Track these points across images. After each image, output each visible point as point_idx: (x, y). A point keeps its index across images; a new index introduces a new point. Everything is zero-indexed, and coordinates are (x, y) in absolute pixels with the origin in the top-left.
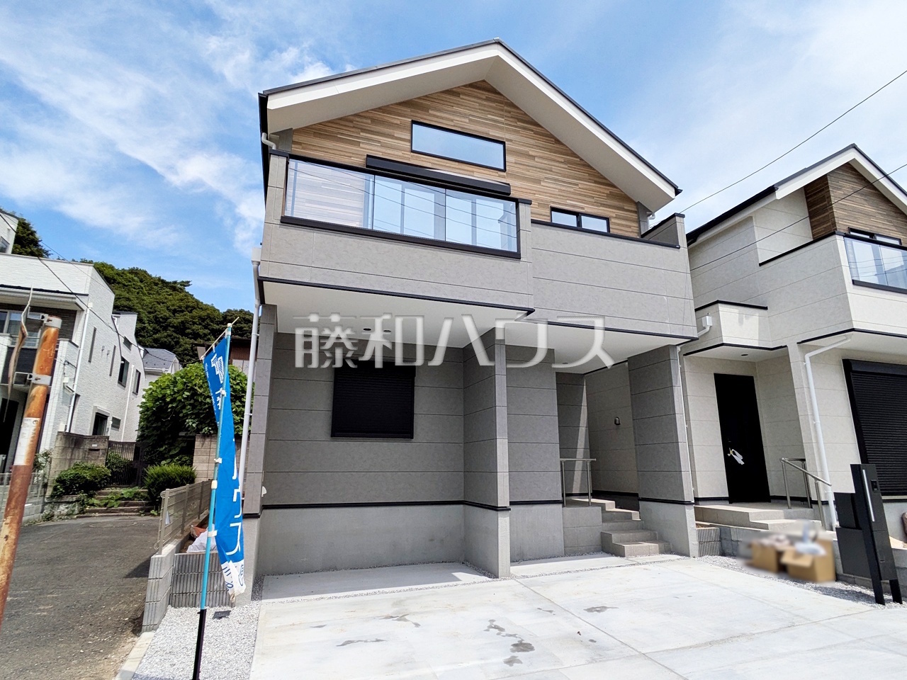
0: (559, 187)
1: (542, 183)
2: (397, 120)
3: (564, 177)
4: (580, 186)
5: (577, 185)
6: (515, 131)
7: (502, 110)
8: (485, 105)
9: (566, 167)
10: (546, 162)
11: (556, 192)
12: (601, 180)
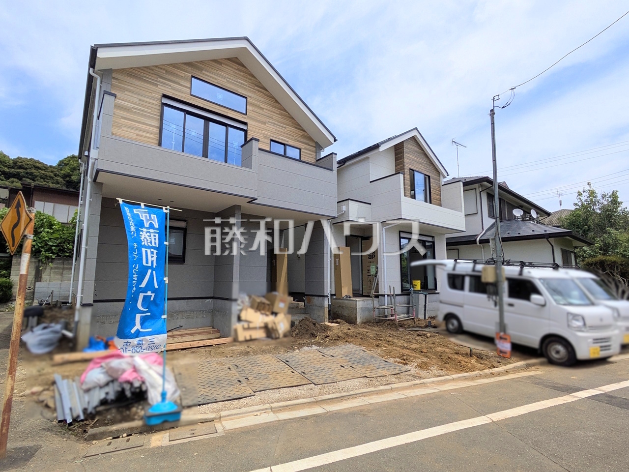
0: (275, 128)
1: (267, 125)
2: (182, 74)
3: (278, 122)
5: (285, 128)
6: (253, 92)
7: (247, 78)
8: (236, 73)
9: (280, 117)
10: (269, 113)
11: (274, 131)
12: (298, 127)
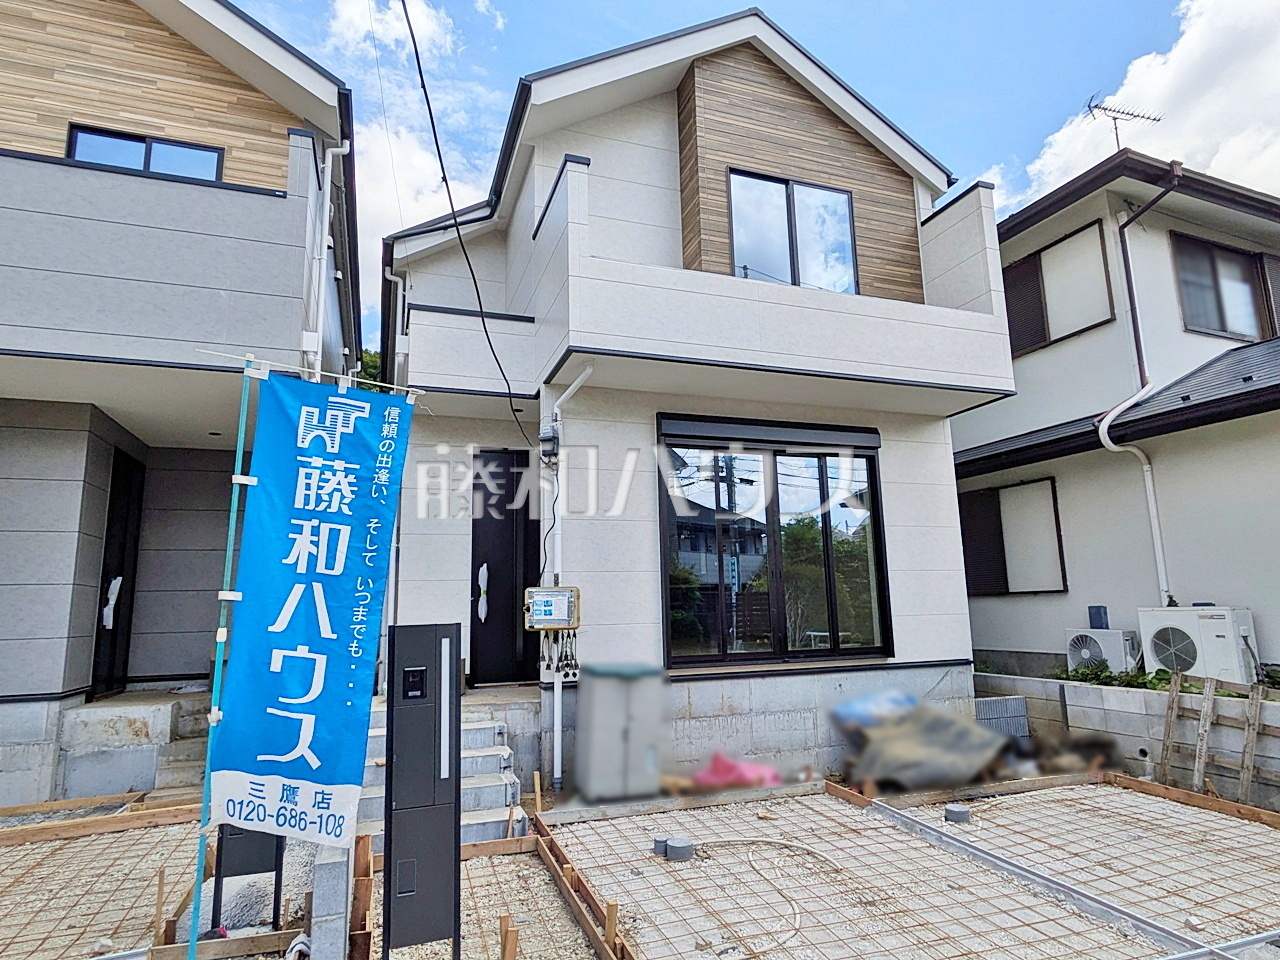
3: (119, 66)
4: (159, 85)
5: (152, 82)
10: (74, 35)
11: (96, 95)
12: (221, 74)
